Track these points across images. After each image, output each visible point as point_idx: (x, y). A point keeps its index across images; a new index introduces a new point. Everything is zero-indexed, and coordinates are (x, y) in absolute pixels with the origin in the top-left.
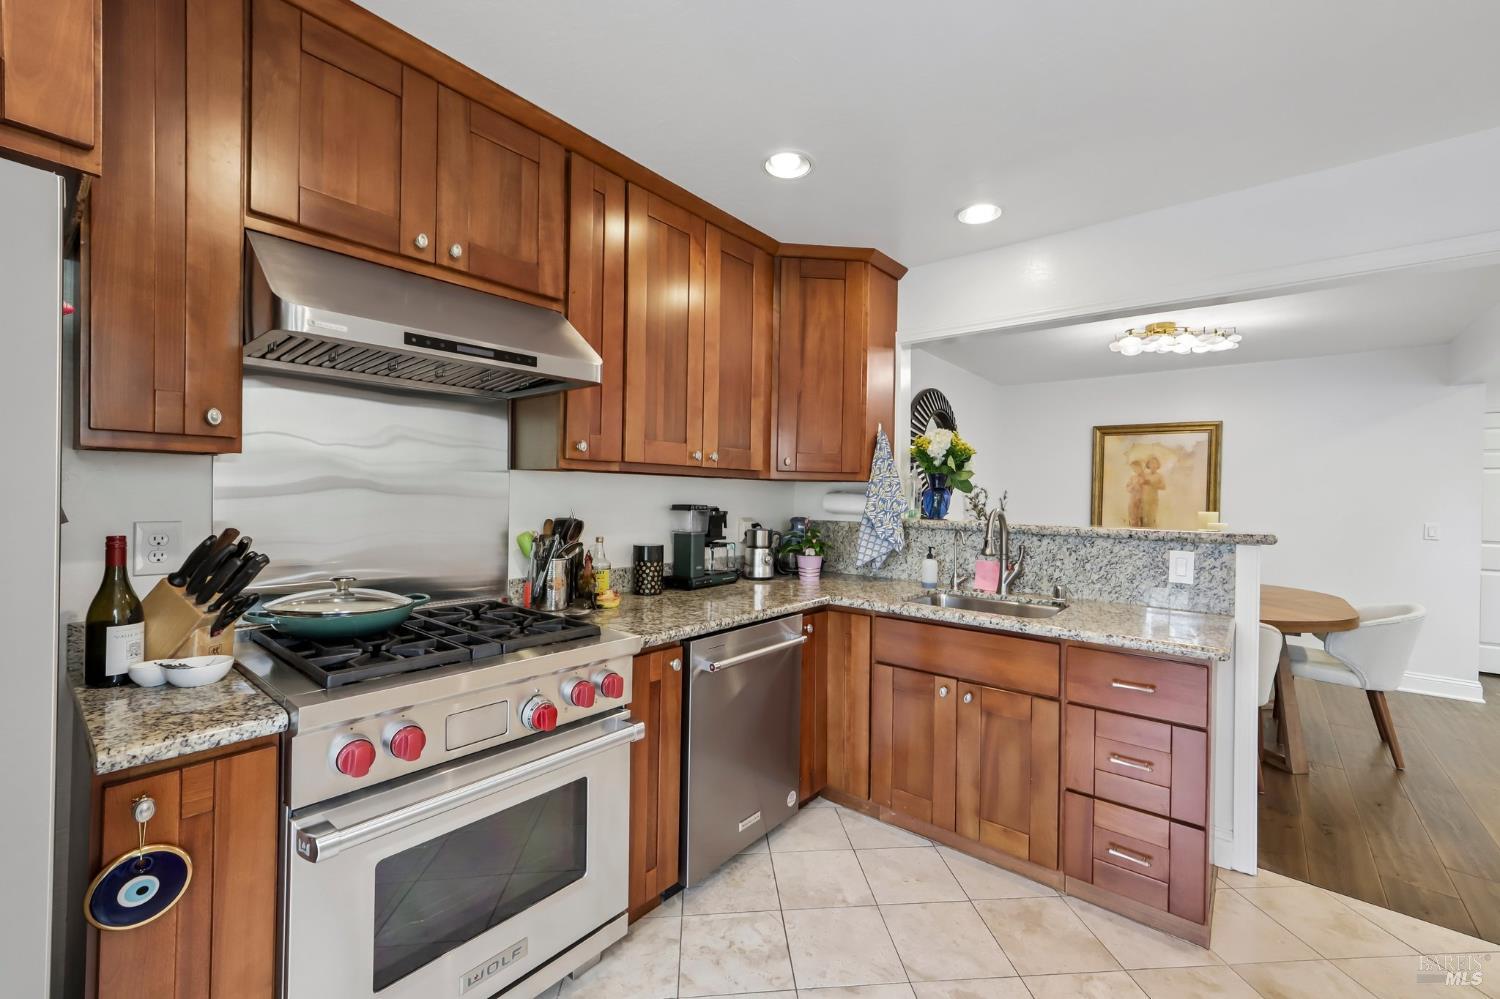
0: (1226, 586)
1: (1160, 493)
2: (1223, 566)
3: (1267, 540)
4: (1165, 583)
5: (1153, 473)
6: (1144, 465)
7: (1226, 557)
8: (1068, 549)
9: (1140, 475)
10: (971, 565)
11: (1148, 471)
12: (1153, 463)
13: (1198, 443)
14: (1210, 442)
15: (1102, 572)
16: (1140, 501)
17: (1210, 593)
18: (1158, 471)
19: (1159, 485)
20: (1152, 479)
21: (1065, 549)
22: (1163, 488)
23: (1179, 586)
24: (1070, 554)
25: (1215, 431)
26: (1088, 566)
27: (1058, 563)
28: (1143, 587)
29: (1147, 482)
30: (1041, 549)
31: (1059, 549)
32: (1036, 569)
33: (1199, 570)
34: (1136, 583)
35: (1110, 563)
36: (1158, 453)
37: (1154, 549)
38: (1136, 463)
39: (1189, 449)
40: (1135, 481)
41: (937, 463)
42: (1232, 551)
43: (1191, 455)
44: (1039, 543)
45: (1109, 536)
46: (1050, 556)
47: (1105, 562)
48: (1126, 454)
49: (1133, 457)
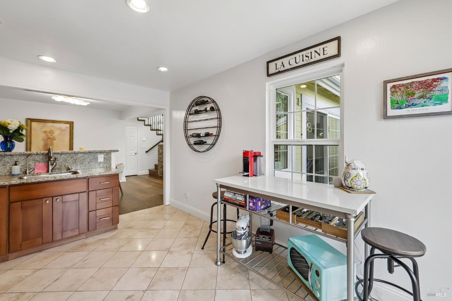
0: (110, 161)
1: (54, 141)
2: (109, 157)
3: (117, 151)
4: (97, 162)
5: (52, 135)
6: (48, 133)
7: (110, 155)
8: (70, 157)
9: (46, 136)
10: (32, 166)
11: (49, 134)
12: (51, 132)
13: (67, 127)
14: (70, 127)
15: (81, 162)
16: (47, 144)
17: (107, 163)
18: (53, 135)
19: (54, 139)
20: (51, 137)
21: (69, 157)
22: (55, 140)
23: (100, 163)
24: (71, 158)
25: (71, 124)
26: (77, 161)
27: (68, 161)
28: (92, 164)
29: (49, 138)
30: (61, 158)
31: (68, 157)
32: (60, 164)
33: (105, 158)
34: (90, 163)
35: (83, 159)
36: (53, 129)
37: (94, 155)
38: (45, 132)
39: (64, 128)
40: (45, 137)
41: (11, 132)
42: (111, 154)
43: (64, 130)
44: (61, 156)
45: (83, 153)
46: (64, 159)
47: (82, 159)
48: (41, 128)
49: (44, 129)
